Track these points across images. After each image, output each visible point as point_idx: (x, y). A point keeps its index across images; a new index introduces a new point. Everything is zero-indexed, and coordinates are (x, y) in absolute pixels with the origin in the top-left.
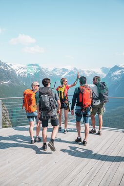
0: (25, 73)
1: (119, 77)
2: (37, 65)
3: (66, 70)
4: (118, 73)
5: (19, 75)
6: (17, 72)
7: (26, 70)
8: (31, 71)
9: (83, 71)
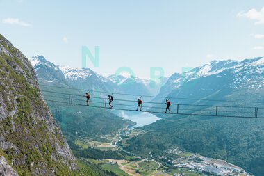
0: (75, 76)
1: (179, 85)
2: (89, 69)
3: (123, 78)
4: (177, 81)
5: (68, 78)
6: (65, 75)
7: (76, 73)
8: (82, 74)
9: (141, 80)
